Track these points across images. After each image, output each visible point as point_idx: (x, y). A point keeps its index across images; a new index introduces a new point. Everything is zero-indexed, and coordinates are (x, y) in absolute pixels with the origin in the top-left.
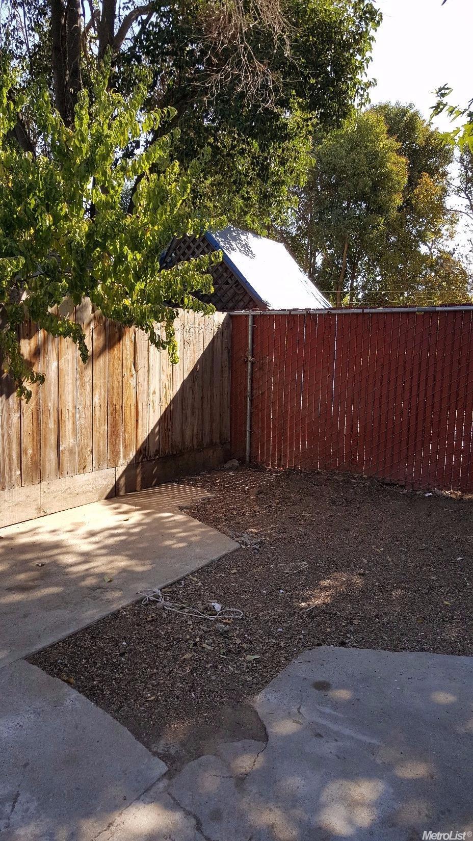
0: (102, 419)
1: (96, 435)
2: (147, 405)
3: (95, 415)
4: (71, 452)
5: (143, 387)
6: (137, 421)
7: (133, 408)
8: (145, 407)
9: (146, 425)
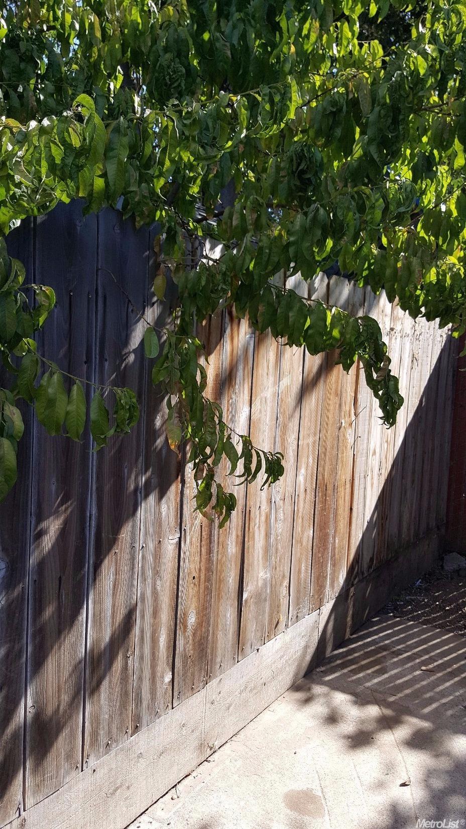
0: (306, 517)
1: (297, 550)
2: (365, 477)
3: (298, 510)
4: (259, 597)
5: (362, 446)
6: (351, 509)
7: (348, 486)
8: (362, 480)
9: (361, 516)
